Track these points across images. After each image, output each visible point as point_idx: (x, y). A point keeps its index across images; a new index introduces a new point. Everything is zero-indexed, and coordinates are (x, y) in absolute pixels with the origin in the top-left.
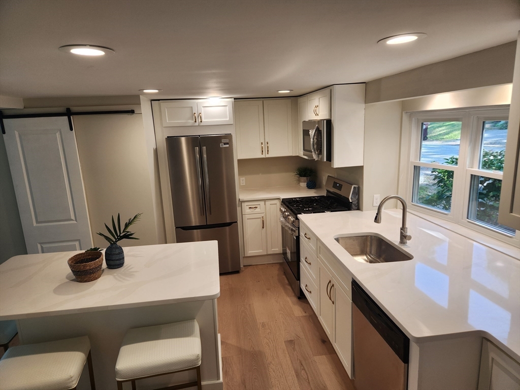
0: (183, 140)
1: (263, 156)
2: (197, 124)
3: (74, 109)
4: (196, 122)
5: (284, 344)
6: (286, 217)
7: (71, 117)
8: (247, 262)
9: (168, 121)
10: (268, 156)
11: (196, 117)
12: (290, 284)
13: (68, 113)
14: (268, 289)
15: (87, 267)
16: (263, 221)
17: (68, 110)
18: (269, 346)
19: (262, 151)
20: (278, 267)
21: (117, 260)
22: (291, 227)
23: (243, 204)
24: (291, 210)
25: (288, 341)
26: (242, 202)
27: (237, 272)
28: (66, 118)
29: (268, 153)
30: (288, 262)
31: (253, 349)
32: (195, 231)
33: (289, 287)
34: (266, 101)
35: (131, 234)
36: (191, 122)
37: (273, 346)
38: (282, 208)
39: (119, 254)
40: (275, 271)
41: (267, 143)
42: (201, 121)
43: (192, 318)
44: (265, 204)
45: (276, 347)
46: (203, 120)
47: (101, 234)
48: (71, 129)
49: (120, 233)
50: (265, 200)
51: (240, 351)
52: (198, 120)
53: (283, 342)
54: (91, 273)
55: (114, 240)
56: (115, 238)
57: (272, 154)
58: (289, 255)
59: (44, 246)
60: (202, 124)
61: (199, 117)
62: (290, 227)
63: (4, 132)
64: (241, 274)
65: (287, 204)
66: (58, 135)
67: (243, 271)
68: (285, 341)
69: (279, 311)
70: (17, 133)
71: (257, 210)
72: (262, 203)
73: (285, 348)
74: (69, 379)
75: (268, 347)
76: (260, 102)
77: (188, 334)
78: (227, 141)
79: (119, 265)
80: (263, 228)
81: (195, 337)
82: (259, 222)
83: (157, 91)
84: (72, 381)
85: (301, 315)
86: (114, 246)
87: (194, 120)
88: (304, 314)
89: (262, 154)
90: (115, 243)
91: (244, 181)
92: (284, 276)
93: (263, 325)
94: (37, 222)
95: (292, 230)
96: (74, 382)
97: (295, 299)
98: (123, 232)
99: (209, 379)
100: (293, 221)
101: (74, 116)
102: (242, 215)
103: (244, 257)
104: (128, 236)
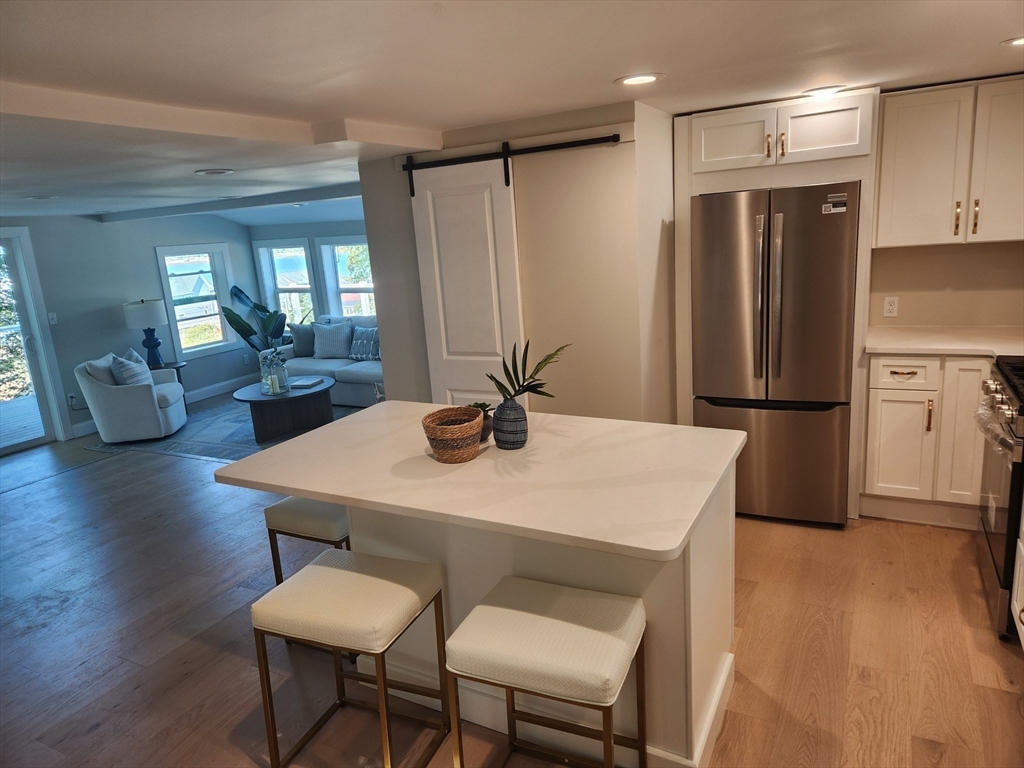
0: (743, 201)
1: (959, 239)
2: (772, 160)
3: (516, 144)
4: (769, 155)
5: (909, 743)
6: (993, 406)
7: (509, 159)
8: (870, 509)
9: (705, 159)
10: (972, 239)
11: (771, 145)
12: (986, 595)
13: (506, 152)
14: (912, 590)
15: (446, 433)
16: (930, 412)
17: (506, 145)
18: (861, 733)
19: (957, 226)
20: (964, 539)
21: (511, 433)
22: (1002, 435)
23: (872, 361)
24: (1014, 388)
25: (924, 739)
26: (869, 356)
27: (839, 527)
28: (500, 161)
29: (974, 232)
30: (987, 534)
31: (814, 722)
32: (753, 411)
33: (981, 601)
34: (985, 88)
35: (540, 385)
36: (758, 157)
37: (875, 735)
38: (990, 382)
39: (515, 420)
40: (952, 549)
41: (977, 204)
42: (783, 154)
43: (633, 594)
44: (942, 367)
45: (881, 740)
46: (789, 150)
47: (492, 377)
48: (507, 184)
49: (524, 380)
50: (943, 357)
51: (777, 712)
52: (776, 152)
53: (909, 738)
54: (454, 448)
55: (513, 393)
56: (514, 388)
57: (987, 234)
58: (992, 515)
59: (456, 395)
60: (784, 160)
61: (780, 145)
62: (998, 435)
63: (413, 194)
64: (847, 534)
65: (1007, 370)
66: (487, 196)
67: (854, 528)
68: (914, 738)
69: (926, 652)
70: (429, 194)
71: (915, 381)
72: (936, 363)
73: (909, 755)
74: (371, 633)
75: (857, 733)
76: (967, 91)
77: (607, 624)
78: (843, 196)
79: (513, 443)
80: (929, 429)
81: (619, 637)
82: (920, 412)
83: (651, 79)
84: (377, 639)
85: (994, 685)
86: (509, 403)
87: (766, 153)
88: (1005, 686)
89: (956, 234)
90: (512, 397)
91: (895, 307)
92: (974, 570)
93: (864, 674)
94: (450, 353)
95: (1003, 443)
96: (380, 643)
97: (990, 638)
98: (531, 377)
99: (667, 746)
100: (1012, 420)
101: (515, 157)
102: (868, 388)
103: (863, 495)
104: (534, 388)
